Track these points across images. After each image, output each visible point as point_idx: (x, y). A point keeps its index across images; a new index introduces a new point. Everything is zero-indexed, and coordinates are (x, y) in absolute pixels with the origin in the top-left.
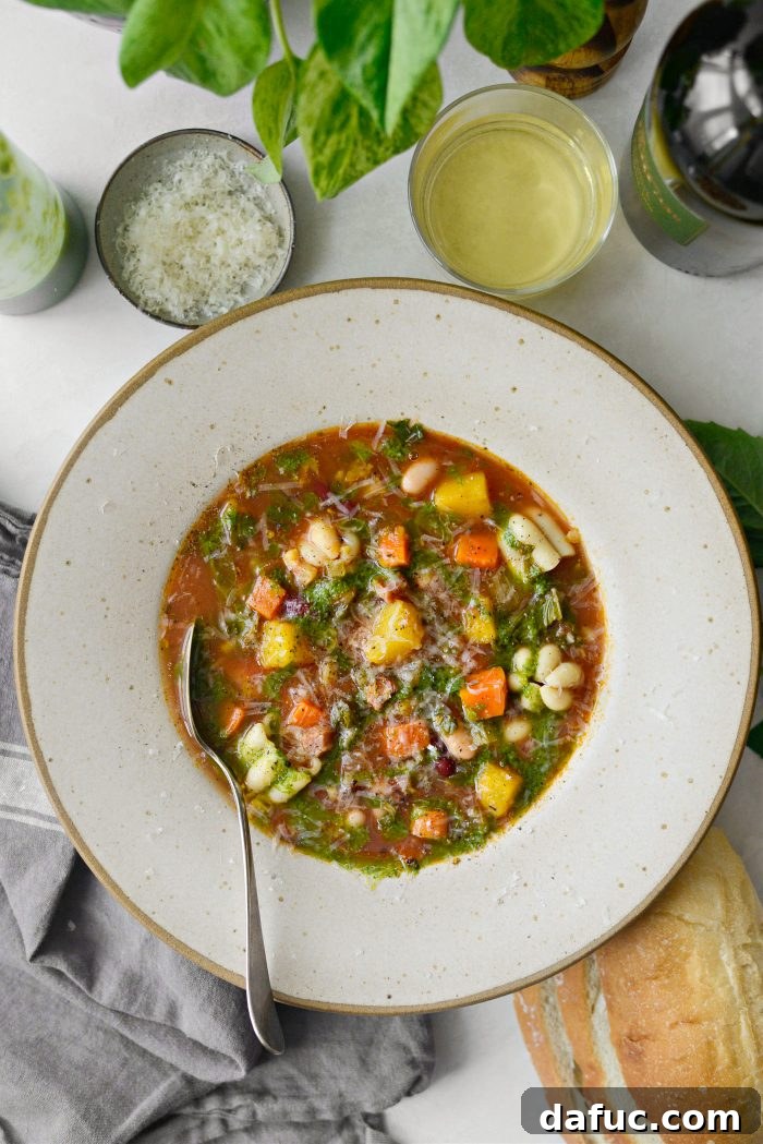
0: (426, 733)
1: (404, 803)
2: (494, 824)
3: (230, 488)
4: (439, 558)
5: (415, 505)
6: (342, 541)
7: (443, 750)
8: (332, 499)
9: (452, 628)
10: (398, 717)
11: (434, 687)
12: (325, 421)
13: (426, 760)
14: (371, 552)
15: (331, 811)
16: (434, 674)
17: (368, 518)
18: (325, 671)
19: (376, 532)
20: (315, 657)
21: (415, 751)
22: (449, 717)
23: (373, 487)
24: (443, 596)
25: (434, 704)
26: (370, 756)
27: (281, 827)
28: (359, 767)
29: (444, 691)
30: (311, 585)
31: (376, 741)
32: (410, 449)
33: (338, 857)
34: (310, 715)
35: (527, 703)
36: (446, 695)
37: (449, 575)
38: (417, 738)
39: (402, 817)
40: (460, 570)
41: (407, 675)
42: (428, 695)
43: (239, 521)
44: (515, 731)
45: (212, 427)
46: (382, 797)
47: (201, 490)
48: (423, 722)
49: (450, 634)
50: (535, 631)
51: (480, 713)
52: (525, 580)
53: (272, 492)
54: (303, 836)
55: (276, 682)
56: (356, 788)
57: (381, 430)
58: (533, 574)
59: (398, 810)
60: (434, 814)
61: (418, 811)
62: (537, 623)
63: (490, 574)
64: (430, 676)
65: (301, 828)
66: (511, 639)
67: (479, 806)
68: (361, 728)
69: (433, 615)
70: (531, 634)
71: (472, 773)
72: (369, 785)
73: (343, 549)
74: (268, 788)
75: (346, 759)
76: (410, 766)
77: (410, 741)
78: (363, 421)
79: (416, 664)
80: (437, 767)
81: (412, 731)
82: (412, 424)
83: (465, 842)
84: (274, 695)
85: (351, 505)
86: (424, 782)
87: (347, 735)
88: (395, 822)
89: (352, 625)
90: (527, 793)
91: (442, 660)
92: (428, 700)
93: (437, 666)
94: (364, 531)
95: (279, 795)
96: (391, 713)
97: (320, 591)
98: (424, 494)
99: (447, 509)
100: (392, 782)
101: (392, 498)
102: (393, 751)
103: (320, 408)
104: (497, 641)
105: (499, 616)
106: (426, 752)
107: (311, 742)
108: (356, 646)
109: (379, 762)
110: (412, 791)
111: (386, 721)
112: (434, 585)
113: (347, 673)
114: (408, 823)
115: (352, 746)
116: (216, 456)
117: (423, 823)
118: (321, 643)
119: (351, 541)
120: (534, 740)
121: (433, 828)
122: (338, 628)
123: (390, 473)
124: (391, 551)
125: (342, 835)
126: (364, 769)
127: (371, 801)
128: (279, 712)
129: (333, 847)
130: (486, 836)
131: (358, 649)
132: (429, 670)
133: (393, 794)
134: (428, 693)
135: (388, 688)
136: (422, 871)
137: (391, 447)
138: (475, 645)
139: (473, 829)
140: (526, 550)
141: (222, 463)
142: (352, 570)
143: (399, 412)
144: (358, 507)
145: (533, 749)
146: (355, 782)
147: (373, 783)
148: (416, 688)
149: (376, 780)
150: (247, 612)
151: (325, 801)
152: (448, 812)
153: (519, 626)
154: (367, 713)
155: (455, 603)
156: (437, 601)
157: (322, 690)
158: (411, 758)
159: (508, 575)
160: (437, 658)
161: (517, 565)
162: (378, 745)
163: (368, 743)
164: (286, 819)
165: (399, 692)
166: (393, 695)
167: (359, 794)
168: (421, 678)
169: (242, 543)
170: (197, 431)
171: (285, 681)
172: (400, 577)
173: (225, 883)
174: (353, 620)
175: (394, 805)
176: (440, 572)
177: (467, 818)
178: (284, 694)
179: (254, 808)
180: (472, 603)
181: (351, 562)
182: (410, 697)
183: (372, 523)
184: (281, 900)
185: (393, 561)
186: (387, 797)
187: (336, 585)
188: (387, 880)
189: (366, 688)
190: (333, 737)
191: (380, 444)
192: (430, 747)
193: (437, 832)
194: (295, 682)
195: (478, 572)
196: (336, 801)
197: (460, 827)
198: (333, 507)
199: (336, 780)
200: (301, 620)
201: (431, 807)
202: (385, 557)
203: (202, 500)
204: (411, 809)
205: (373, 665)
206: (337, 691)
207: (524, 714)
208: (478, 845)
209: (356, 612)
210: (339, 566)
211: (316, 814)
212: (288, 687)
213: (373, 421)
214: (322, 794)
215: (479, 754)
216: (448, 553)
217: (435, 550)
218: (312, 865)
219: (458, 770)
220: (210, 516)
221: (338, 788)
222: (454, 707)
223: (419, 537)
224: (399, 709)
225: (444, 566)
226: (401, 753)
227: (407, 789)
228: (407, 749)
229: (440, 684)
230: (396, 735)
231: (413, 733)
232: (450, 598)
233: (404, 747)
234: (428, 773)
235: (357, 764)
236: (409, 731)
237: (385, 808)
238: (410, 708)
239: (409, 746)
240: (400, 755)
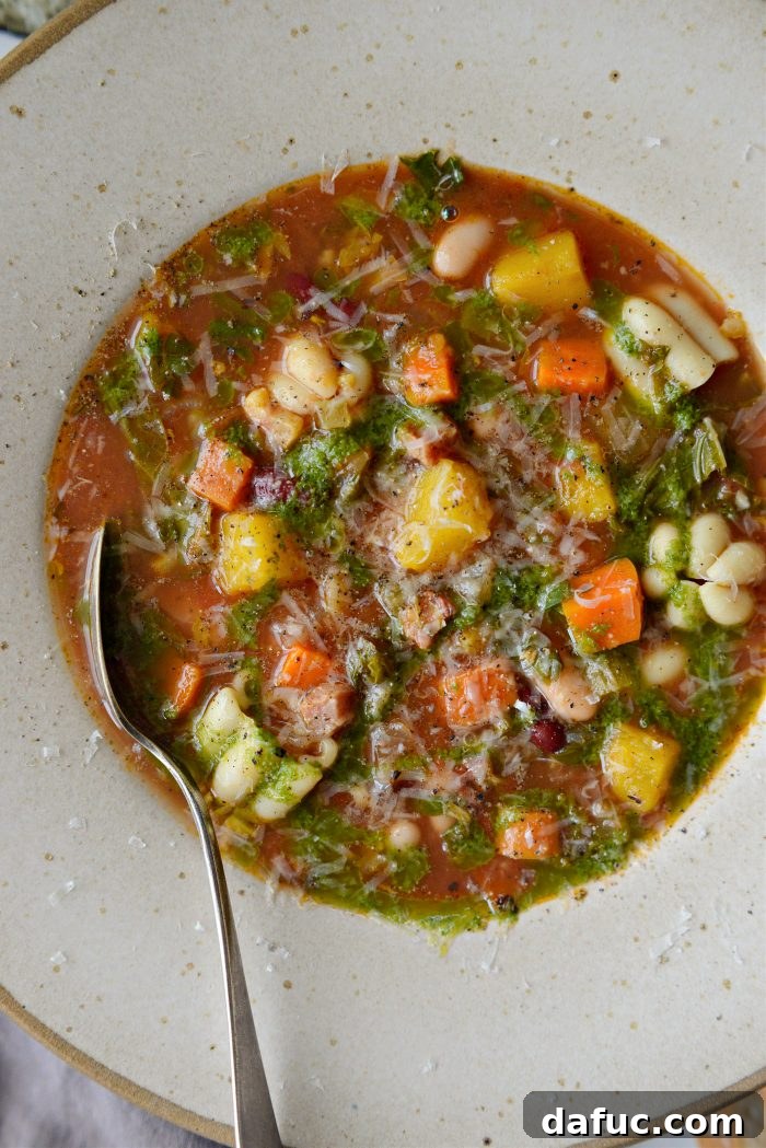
0: (511, 682)
1: (483, 804)
2: (638, 828)
3: (142, 294)
4: (507, 383)
5: (458, 296)
6: (341, 367)
7: (542, 707)
8: (318, 299)
9: (539, 499)
10: (460, 658)
11: (517, 602)
12: (295, 165)
13: (515, 728)
14: (392, 383)
15: (360, 823)
16: (517, 580)
17: (380, 326)
18: (330, 590)
19: (398, 348)
20: (312, 569)
21: (494, 712)
22: (547, 651)
23: (386, 272)
24: (519, 447)
25: (519, 631)
26: (420, 727)
27: (279, 863)
28: (401, 748)
29: (533, 607)
30: (295, 447)
31: (428, 702)
32: (443, 201)
33: (379, 903)
34: (311, 668)
35: (677, 616)
36: (540, 615)
37: (526, 412)
38: (495, 692)
39: (482, 826)
40: (545, 400)
41: (469, 587)
42: (507, 617)
43: (162, 348)
44: (662, 665)
45: (102, 188)
46: (445, 796)
47: (93, 302)
48: (503, 662)
49: (536, 509)
50: (682, 493)
51: (599, 640)
52: (657, 408)
53: (216, 295)
54: (317, 871)
55: (249, 615)
56: (399, 784)
57: (392, 174)
58: (670, 397)
59: (472, 816)
60: (535, 818)
61: (508, 815)
62: (684, 478)
63: (597, 403)
64: (509, 583)
65: (312, 858)
66: (641, 511)
67: (611, 798)
68: (398, 681)
69: (505, 480)
70: (674, 499)
71: (593, 745)
72: (421, 777)
73: (344, 379)
74: (252, 796)
75: (377, 735)
76: (487, 739)
77: (485, 697)
78: (360, 161)
79: (483, 565)
80: (533, 739)
81: (485, 679)
82: (443, 160)
83: (593, 860)
84: (247, 639)
85: (350, 307)
86: (515, 764)
87: (377, 695)
88: (471, 837)
89: (370, 509)
90: (691, 770)
91: (526, 555)
92: (508, 626)
93: (520, 566)
94: (377, 348)
95: (270, 806)
96: (448, 652)
97: (310, 456)
98: (473, 276)
99: (514, 298)
100: (460, 770)
101: (419, 288)
102: (456, 717)
103: (284, 143)
104: (618, 515)
105: (618, 474)
106: (512, 713)
107: (317, 712)
108: (380, 543)
109: (435, 735)
110: (495, 780)
111: (440, 666)
112: (502, 428)
113: (367, 590)
114: (493, 835)
115: (387, 714)
116: (112, 239)
117: (518, 835)
118: (319, 543)
119: (355, 366)
120: (693, 678)
121: (537, 841)
122: (346, 516)
123: (413, 245)
124: (426, 377)
125: (382, 867)
126: (410, 752)
127: (426, 804)
128: (259, 666)
129: (369, 888)
130: (627, 847)
131: (383, 549)
132: (507, 573)
133: (463, 789)
134: (507, 613)
135: (439, 610)
136: (523, 916)
137: (411, 202)
138: (580, 525)
139: (603, 836)
140: (655, 356)
141: (124, 252)
142: (361, 415)
143: (420, 139)
144: (363, 309)
145: (693, 696)
146: (398, 774)
147: (428, 772)
148: (487, 606)
149: (433, 767)
150: (189, 501)
151: (349, 810)
152: (560, 812)
153: (652, 486)
154: (408, 655)
155: (540, 457)
156: (507, 453)
157: (328, 623)
158: (488, 726)
159: (628, 402)
160: (518, 553)
161: (641, 383)
162: (431, 709)
163: (413, 706)
164: (288, 848)
165: (458, 615)
166: (449, 620)
167: (404, 793)
168: (494, 589)
169: (173, 386)
170: (77, 197)
171: (262, 614)
172: (444, 419)
173: (190, 966)
174: (370, 500)
175: (467, 807)
176: (510, 404)
177: (592, 819)
178: (263, 636)
179: (228, 833)
180: (570, 455)
181: (360, 401)
182: (477, 623)
183: (389, 334)
184: (288, 985)
185: (430, 394)
186: (454, 796)
187: (337, 443)
188: (467, 935)
189: (402, 613)
190: (353, 700)
191: (390, 198)
192: (520, 705)
193: (543, 849)
194: (282, 614)
195: (575, 402)
196: (367, 810)
197: (581, 835)
198: (321, 312)
199: (364, 773)
200: (283, 507)
201: (530, 806)
202: (416, 389)
203: (98, 317)
204: (495, 812)
205: (411, 573)
206: (353, 622)
207: (672, 636)
208: (615, 865)
209: (374, 486)
210: (339, 409)
211: (333, 832)
212: (269, 623)
213: (375, 159)
214: (344, 799)
215: (603, 711)
216: (523, 374)
217: (498, 371)
218: (337, 920)
219: (570, 738)
220: (113, 345)
221: (370, 786)
222: (553, 629)
223: (469, 348)
224: (461, 643)
225: (517, 395)
226: (471, 718)
227: (486, 781)
228: (481, 712)
229: (526, 596)
230: (459, 688)
231: (489, 683)
232: (532, 449)
233: (476, 709)
234: (520, 749)
235: (397, 744)
236: (480, 680)
237: (451, 814)
238: (480, 641)
239: (483, 706)
240: (469, 723)
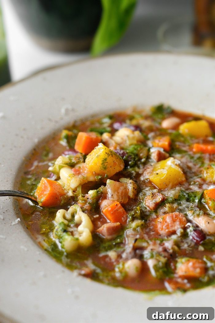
0: (184, 219)
1: (172, 257)
4: (186, 152)
5: (170, 131)
7: (197, 226)
9: (196, 175)
10: (165, 212)
11: (188, 200)
13: (185, 235)
16: (188, 194)
21: (177, 226)
24: (190, 165)
28: (138, 236)
29: (194, 201)
31: (151, 226)
36: (196, 204)
37: (192, 158)
38: (178, 220)
39: (170, 264)
40: (198, 155)
41: (171, 194)
42: (184, 204)
46: (155, 251)
48: (181, 214)
49: (195, 177)
56: (135, 249)
59: (167, 260)
60: (194, 260)
61: (181, 260)
63: (214, 155)
64: (185, 194)
72: (145, 246)
76: (174, 237)
77: (174, 221)
79: (177, 190)
81: (174, 216)
86: (185, 247)
88: (166, 267)
91: (191, 189)
92: (184, 206)
93: (189, 191)
96: (161, 211)
100: (161, 245)
102: (162, 229)
106: (185, 229)
109: (153, 234)
110: (176, 248)
111: (158, 215)
117: (185, 267)
121: (194, 267)
132: (184, 192)
133: (163, 251)
135: (159, 196)
136: (188, 294)
138: (210, 182)
148: (177, 200)
149: (151, 243)
155: (197, 166)
168: (179, 195)
176: (187, 156)
180: (206, 165)
182: (173, 203)
186: (159, 253)
193: (197, 271)
195: (207, 155)
197: (213, 270)
204: (176, 260)
216: (191, 149)
217: (184, 149)
219: (208, 238)
222: (201, 207)
224: (167, 208)
225: (189, 155)
226: (168, 228)
227: (172, 248)
228: (172, 226)
229: (191, 199)
230: (164, 219)
231: (176, 217)
232: (195, 165)
233: (170, 225)
234: (187, 243)
235: (136, 235)
236: (172, 216)
237: (158, 258)
238: (173, 207)
239: (173, 224)
240: (167, 230)
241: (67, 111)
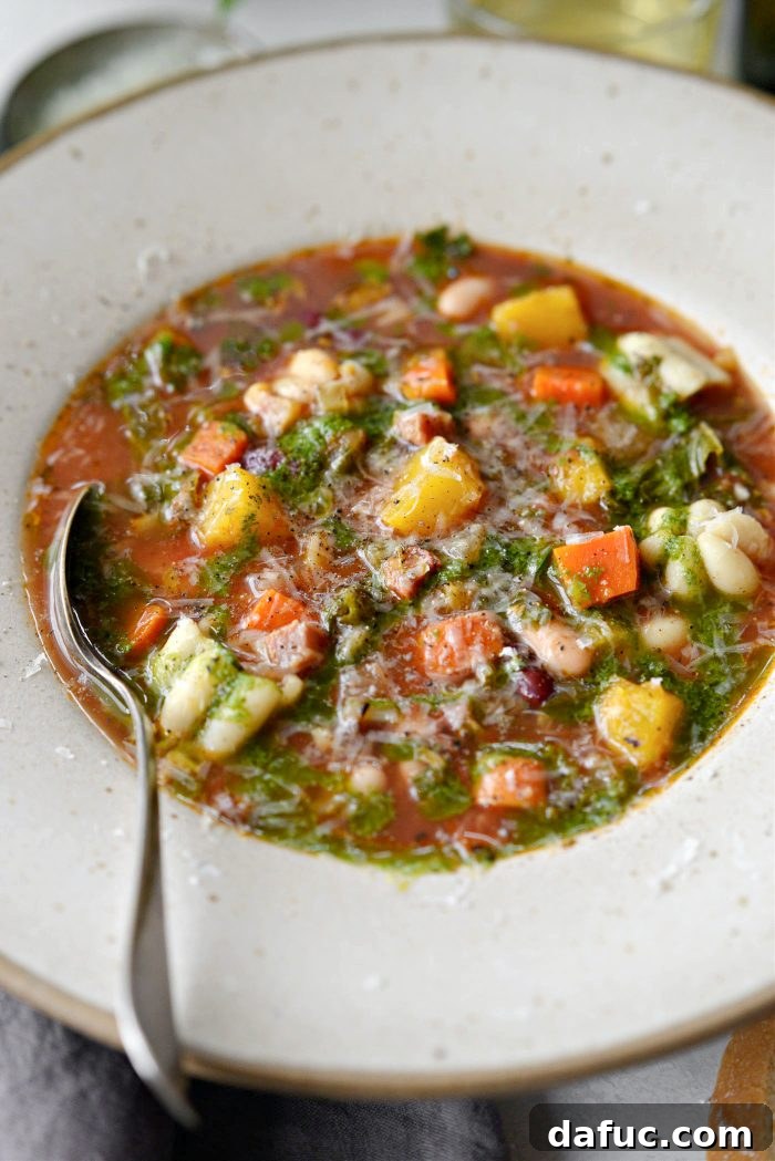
0: (496, 631)
1: (462, 750)
2: (634, 783)
3: (161, 316)
4: (503, 394)
5: (460, 330)
7: (530, 655)
8: (325, 326)
9: (531, 483)
10: (443, 611)
11: (507, 566)
13: (498, 679)
15: (320, 768)
16: (507, 546)
17: (385, 348)
18: (311, 545)
20: (294, 526)
21: (477, 658)
22: (536, 604)
23: (394, 311)
24: (514, 443)
25: (508, 590)
26: (396, 676)
27: (224, 801)
28: (372, 689)
29: (523, 571)
30: (290, 429)
31: (405, 652)
32: (451, 264)
33: (335, 845)
34: (283, 610)
35: (677, 579)
36: (530, 579)
37: (522, 417)
38: (479, 638)
39: (457, 774)
40: (540, 408)
41: (457, 549)
42: (496, 579)
43: (171, 354)
44: (661, 631)
45: (140, 223)
46: (417, 740)
48: (489, 615)
49: (530, 491)
50: (678, 482)
51: (592, 586)
52: (651, 413)
53: (232, 324)
54: (264, 810)
55: (225, 567)
56: (365, 727)
57: (404, 246)
58: (664, 404)
59: (448, 762)
60: (520, 764)
61: (487, 761)
62: (681, 468)
63: (592, 411)
64: (498, 547)
65: (260, 796)
66: (637, 494)
67: (603, 747)
68: (375, 628)
69: (498, 467)
70: (672, 485)
71: (587, 699)
72: (390, 717)
73: (344, 368)
74: (200, 722)
75: (347, 678)
76: (469, 688)
77: (468, 642)
78: (378, 234)
79: (473, 532)
81: (469, 626)
82: (451, 234)
83: (585, 814)
84: (219, 587)
85: (356, 334)
86: (497, 715)
87: (351, 637)
88: (445, 783)
89: (360, 485)
90: (696, 730)
91: (518, 528)
92: (496, 586)
93: (512, 536)
94: (381, 362)
95: (220, 735)
96: (431, 604)
97: (307, 433)
98: (475, 315)
101: (424, 325)
102: (436, 666)
104: (612, 493)
105: (612, 464)
106: (497, 663)
107: (286, 648)
108: (367, 512)
109: (408, 678)
110: (475, 728)
111: (421, 619)
112: (497, 427)
113: (351, 551)
114: (469, 783)
115: (359, 657)
117: (497, 780)
118: (305, 507)
120: (696, 645)
121: (519, 783)
122: (335, 487)
123: (419, 293)
124: (424, 375)
125: (340, 808)
126: (383, 694)
127: (396, 749)
128: (227, 611)
129: (324, 830)
130: (624, 800)
131: (370, 517)
132: (497, 539)
133: (438, 735)
134: (494, 573)
135: (424, 560)
136: (501, 864)
138: (574, 506)
139: (597, 787)
140: (649, 367)
141: (152, 277)
142: (358, 405)
144: (369, 336)
145: (697, 661)
147: (399, 716)
148: (474, 567)
149: (406, 711)
150: (179, 471)
151: (308, 751)
152: (547, 763)
153: (648, 475)
154: (386, 607)
155: (535, 451)
156: (504, 448)
157: (305, 574)
159: (622, 413)
160: (510, 526)
161: (635, 396)
162: (408, 657)
163: (389, 653)
164: (234, 784)
165: (443, 568)
166: (434, 569)
167: (372, 737)
168: (482, 552)
169: (181, 385)
171: (239, 566)
174: (361, 477)
175: (442, 752)
176: (507, 410)
177: (583, 771)
178: (237, 585)
179: (172, 765)
180: (566, 447)
182: (463, 577)
183: (393, 353)
185: (427, 387)
186: (427, 740)
187: (331, 420)
188: (432, 876)
189: (385, 564)
190: (324, 642)
191: (401, 262)
192: (505, 652)
193: (528, 791)
194: (258, 567)
195: (570, 407)
196: (329, 751)
197: (571, 787)
198: (329, 336)
199: (329, 713)
200: (272, 474)
202: (414, 384)
204: (472, 760)
205: (398, 534)
206: (332, 577)
207: (670, 606)
208: (609, 817)
209: (366, 466)
211: (287, 771)
212: (246, 574)
213: (391, 233)
214: (303, 740)
215: (596, 665)
216: (520, 387)
217: (496, 385)
218: (278, 856)
219: (559, 689)
220: (126, 351)
221: (333, 728)
222: (545, 592)
223: (468, 367)
224: (446, 596)
225: (514, 404)
226: (450, 665)
227: (465, 726)
228: (462, 658)
229: (517, 561)
230: (440, 635)
231: (472, 630)
232: (527, 446)
233: (457, 655)
234: (504, 702)
235: (368, 685)
236: (464, 626)
237: (423, 758)
238: (465, 593)
239: (465, 652)
240: (449, 671)
241: (153, 262)
